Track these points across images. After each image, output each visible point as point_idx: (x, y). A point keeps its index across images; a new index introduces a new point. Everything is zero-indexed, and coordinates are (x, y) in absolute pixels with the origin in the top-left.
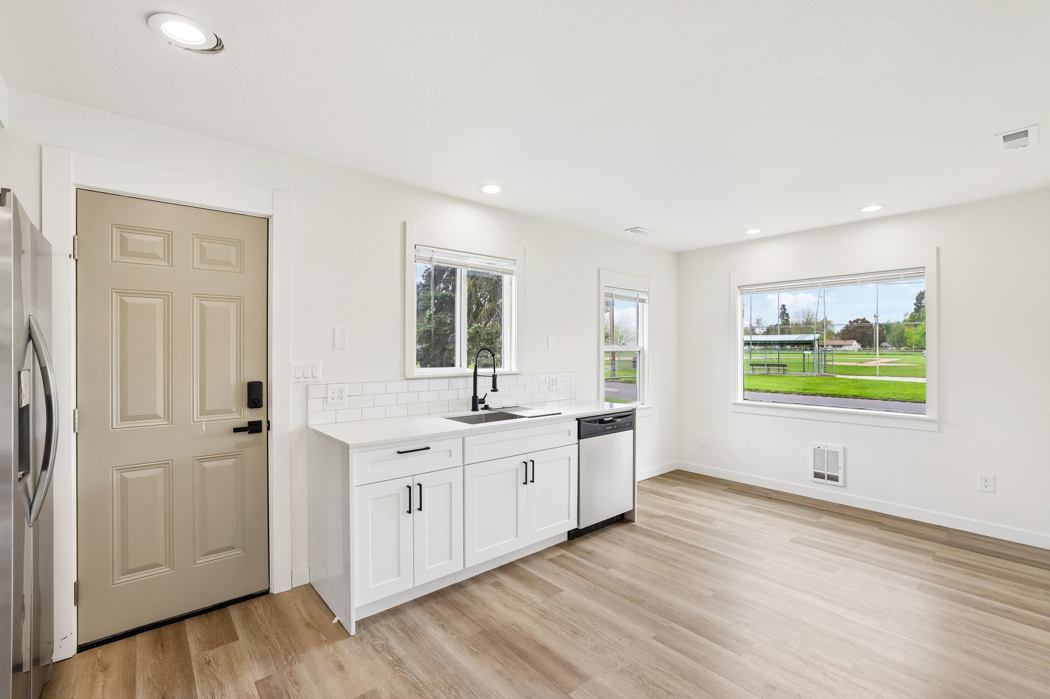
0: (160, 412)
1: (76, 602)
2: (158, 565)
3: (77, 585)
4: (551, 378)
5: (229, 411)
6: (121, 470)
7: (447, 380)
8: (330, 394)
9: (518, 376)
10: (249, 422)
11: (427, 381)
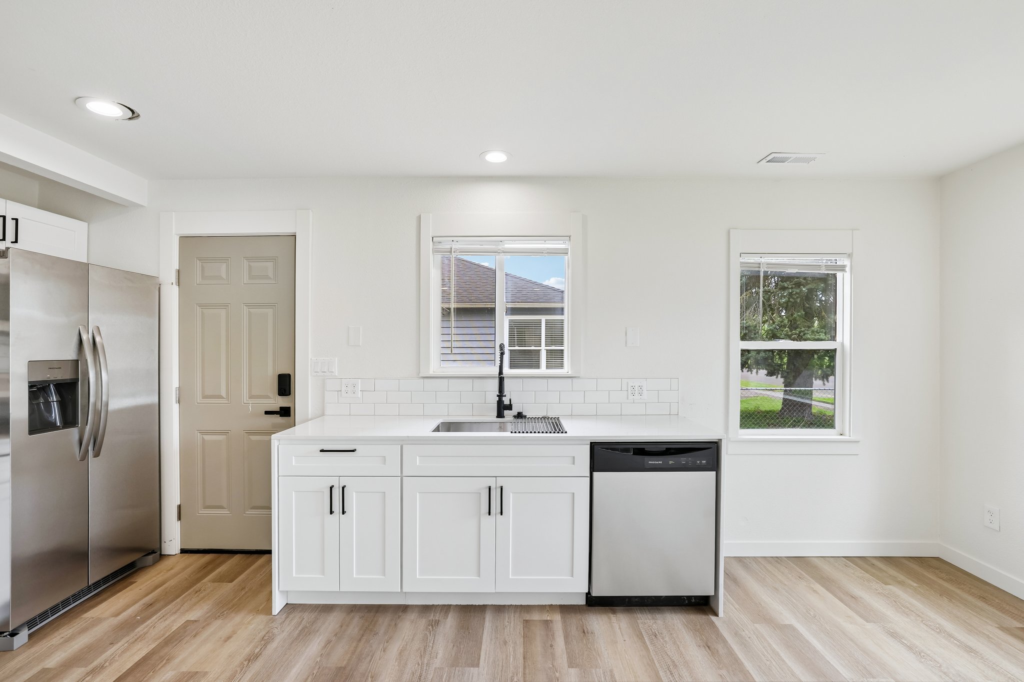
0: (224, 394)
1: (179, 518)
2: (221, 507)
3: (179, 507)
4: (631, 384)
5: (267, 397)
6: (203, 433)
7: (471, 380)
8: (344, 388)
9: (574, 380)
10: (280, 408)
11: (446, 380)
